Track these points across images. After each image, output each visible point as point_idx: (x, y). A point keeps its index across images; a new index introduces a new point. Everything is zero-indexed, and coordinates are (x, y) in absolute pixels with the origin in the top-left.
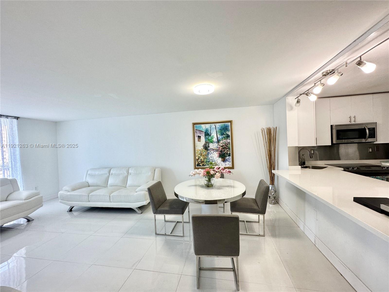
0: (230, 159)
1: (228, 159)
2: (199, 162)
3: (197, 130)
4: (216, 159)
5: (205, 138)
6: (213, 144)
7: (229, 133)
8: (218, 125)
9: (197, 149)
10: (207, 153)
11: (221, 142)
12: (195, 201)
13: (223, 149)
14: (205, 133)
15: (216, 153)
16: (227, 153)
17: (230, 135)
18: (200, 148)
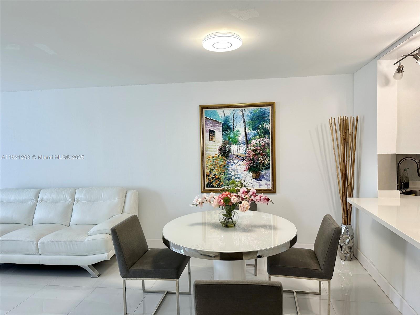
0: (269, 175)
1: (265, 174)
2: (210, 180)
3: (208, 119)
4: (242, 175)
5: (223, 134)
6: (238, 145)
7: (269, 127)
8: (247, 111)
9: (207, 154)
10: (226, 163)
11: (253, 142)
12: (203, 253)
13: (256, 155)
14: (223, 124)
15: (243, 163)
16: (263, 164)
17: (269, 130)
18: (213, 153)
